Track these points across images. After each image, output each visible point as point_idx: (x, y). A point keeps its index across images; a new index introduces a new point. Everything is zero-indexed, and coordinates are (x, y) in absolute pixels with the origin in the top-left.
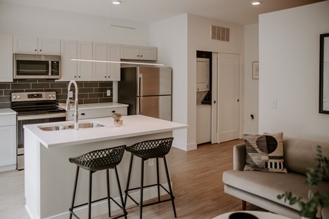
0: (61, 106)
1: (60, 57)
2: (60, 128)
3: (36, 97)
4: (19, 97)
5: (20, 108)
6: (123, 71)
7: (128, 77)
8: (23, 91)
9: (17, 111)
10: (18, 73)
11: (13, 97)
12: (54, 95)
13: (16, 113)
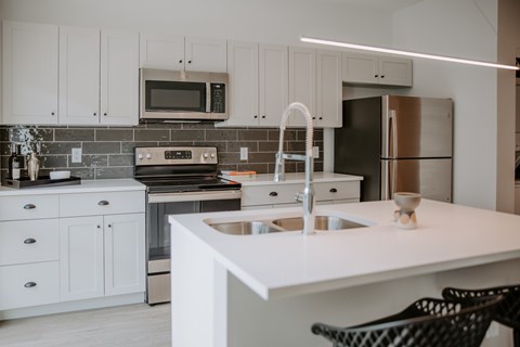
0: (228, 176)
1: (226, 76)
2: (255, 226)
3: (180, 157)
4: (148, 156)
5: (151, 178)
6: (347, 107)
7: (358, 119)
8: (155, 145)
9: (147, 184)
10: (149, 107)
11: (139, 156)
12: (214, 155)
13: (144, 187)
